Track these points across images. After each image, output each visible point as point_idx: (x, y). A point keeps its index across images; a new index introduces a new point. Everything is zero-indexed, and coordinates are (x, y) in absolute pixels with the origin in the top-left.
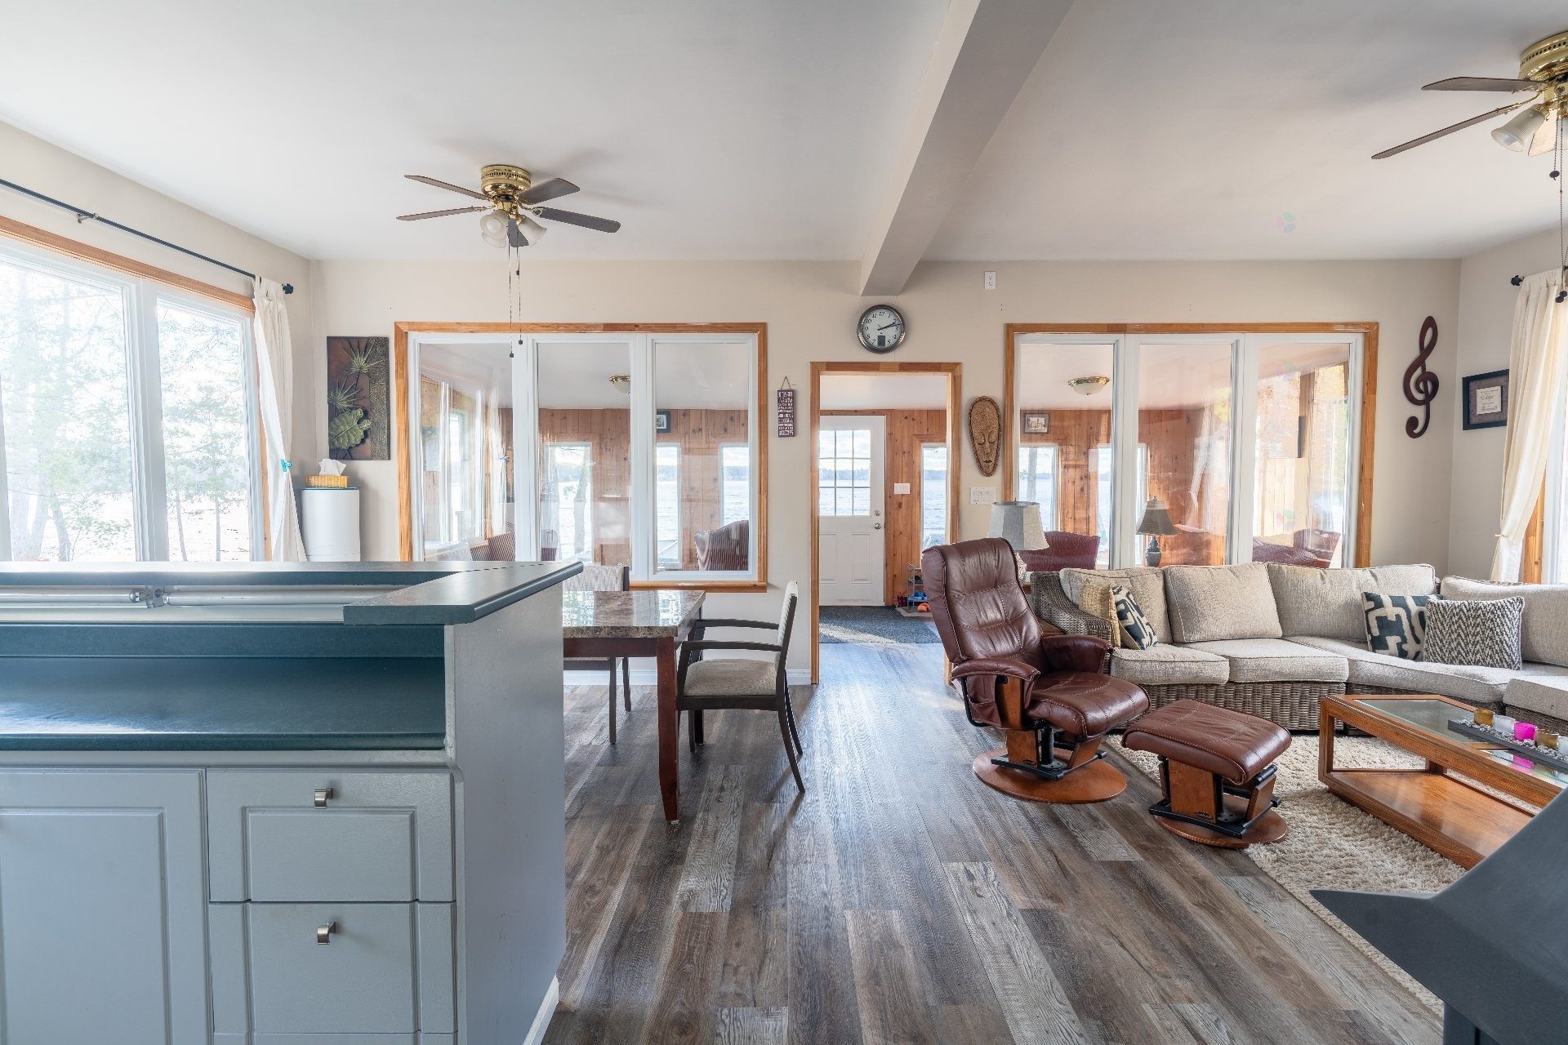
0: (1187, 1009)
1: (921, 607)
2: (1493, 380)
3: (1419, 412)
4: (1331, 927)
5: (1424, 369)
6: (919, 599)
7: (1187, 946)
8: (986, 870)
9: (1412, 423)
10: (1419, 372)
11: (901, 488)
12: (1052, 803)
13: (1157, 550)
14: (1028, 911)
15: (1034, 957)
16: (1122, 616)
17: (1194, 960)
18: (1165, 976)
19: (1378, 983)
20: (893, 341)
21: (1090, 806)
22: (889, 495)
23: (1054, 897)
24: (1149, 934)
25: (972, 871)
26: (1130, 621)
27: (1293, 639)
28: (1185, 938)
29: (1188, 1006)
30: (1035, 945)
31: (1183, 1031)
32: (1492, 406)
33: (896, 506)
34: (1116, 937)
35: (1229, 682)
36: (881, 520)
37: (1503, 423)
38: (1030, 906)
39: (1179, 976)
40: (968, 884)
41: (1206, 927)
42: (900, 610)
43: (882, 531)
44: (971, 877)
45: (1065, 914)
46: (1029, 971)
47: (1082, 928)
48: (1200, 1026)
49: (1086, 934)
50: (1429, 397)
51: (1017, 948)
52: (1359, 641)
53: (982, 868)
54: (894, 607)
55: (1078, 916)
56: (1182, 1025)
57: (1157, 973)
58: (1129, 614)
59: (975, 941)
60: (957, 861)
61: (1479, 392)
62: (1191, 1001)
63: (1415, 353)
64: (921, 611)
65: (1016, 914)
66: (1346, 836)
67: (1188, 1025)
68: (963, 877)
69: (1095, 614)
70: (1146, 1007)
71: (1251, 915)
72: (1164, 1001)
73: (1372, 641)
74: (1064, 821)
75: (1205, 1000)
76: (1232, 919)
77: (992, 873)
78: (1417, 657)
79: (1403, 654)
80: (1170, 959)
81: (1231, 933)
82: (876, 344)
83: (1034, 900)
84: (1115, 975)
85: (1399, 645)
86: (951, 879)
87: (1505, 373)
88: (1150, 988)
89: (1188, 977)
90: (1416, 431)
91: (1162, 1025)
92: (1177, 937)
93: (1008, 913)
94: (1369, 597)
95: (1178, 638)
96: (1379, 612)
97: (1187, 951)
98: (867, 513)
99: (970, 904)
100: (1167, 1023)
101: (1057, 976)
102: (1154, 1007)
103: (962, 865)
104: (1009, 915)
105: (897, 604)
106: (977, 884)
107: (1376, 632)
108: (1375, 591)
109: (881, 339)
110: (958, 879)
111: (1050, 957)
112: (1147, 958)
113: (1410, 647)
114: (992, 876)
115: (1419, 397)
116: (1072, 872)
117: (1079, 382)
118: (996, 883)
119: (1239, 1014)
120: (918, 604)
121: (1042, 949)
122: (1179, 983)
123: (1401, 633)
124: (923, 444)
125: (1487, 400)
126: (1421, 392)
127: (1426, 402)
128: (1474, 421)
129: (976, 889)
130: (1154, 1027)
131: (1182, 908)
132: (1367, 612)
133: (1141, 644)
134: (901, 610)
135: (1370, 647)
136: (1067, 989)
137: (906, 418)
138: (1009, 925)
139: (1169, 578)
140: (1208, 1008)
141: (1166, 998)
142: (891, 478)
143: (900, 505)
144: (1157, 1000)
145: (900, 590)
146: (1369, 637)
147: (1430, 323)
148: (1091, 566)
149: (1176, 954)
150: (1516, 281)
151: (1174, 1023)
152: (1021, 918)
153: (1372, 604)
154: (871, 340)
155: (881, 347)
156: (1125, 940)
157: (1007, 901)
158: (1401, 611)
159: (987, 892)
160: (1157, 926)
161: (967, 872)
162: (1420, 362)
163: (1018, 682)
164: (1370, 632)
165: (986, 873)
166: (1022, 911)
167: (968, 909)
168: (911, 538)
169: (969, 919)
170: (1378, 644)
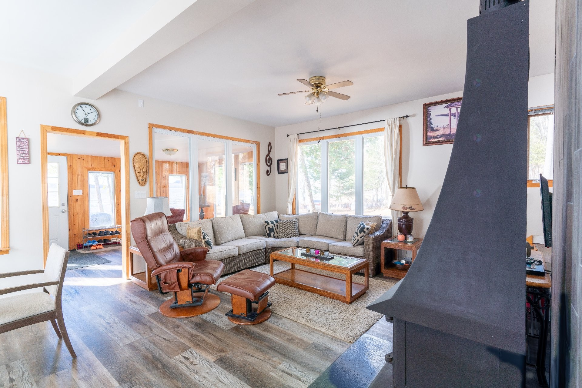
0: (281, 366)
1: (92, 248)
2: (284, 161)
3: (268, 168)
4: (295, 321)
5: (269, 157)
6: (91, 244)
7: (269, 346)
8: (191, 353)
9: (268, 171)
10: (268, 158)
11: (77, 192)
12: (199, 315)
13: (203, 213)
14: (216, 361)
15: (229, 377)
16: (204, 238)
17: (273, 349)
18: (270, 359)
19: (313, 332)
20: (93, 122)
21: (213, 311)
22: (70, 196)
23: (222, 351)
24: (257, 348)
25: (186, 356)
26: (206, 239)
27: (248, 237)
28: (267, 343)
29: (280, 365)
30: (227, 373)
31: (284, 375)
32: (284, 168)
33: (75, 200)
34: (249, 354)
35: (238, 254)
36: (66, 208)
37: (287, 173)
38: (216, 359)
39: (273, 357)
40: (187, 362)
41: (270, 337)
42: (79, 251)
43: (66, 213)
44: (187, 359)
45: (229, 355)
46: (231, 384)
47: (237, 357)
48: (287, 370)
49: (240, 358)
50: (271, 164)
51: (222, 377)
52: (264, 235)
53: (189, 353)
54: (75, 250)
55: (234, 353)
56: (283, 373)
57: (267, 360)
58: (206, 237)
59: (205, 384)
60: (177, 355)
61: (281, 164)
62: (280, 364)
63: (267, 152)
64: (93, 250)
65: (214, 365)
66: (284, 293)
67: (284, 372)
68: (184, 360)
69: (195, 238)
70: (271, 373)
71: (277, 327)
72: (274, 368)
73: (267, 235)
74: (208, 320)
75: (283, 361)
76: (274, 331)
77: (194, 352)
78: (277, 238)
79: (274, 237)
80: (267, 353)
81: (277, 335)
82: (83, 121)
83: (216, 355)
84: (257, 368)
85: (274, 235)
86: (180, 364)
87: (287, 159)
88: (268, 366)
89: (275, 356)
90: (268, 174)
91: (278, 376)
92: (265, 345)
93: (210, 366)
94: (266, 222)
95: (218, 242)
96: (268, 226)
97: (270, 348)
98: (57, 205)
99: (193, 370)
100: (279, 375)
101: (241, 380)
102: (273, 372)
103: (180, 356)
104: (211, 366)
105: (76, 248)
106: (191, 360)
107: (268, 232)
108: (267, 220)
109: (86, 120)
110: (182, 362)
111: (234, 374)
112: (262, 357)
113: (276, 235)
114: (195, 354)
115: (269, 164)
116: (222, 338)
117: (166, 150)
118: (198, 356)
119: (293, 360)
120: (90, 246)
121: (230, 373)
122: (274, 359)
123: (274, 231)
124: (89, 171)
125: (283, 166)
126: (269, 163)
127: (270, 166)
128: (280, 172)
129: (192, 363)
130: (277, 378)
131: (260, 334)
132: (265, 226)
133: (211, 247)
134: (82, 251)
135: (267, 237)
136: (246, 382)
137: (79, 158)
138: (213, 370)
139: (213, 222)
140: (285, 363)
141: (274, 367)
142: (71, 186)
143: (77, 200)
144: (272, 369)
145: (78, 241)
146: (267, 234)
147: (270, 144)
148: (182, 221)
149: (268, 350)
150: (288, 136)
151: (281, 373)
152: (215, 365)
153: (266, 224)
154: (80, 119)
155: (86, 123)
156: (252, 354)
157: (207, 361)
158: (273, 225)
159: (196, 361)
160: (257, 344)
161: (185, 357)
162: (268, 155)
163: (187, 270)
164: (267, 232)
165: (192, 354)
166: (214, 362)
167: (194, 372)
168: (84, 215)
169: (197, 376)
170: (269, 236)
